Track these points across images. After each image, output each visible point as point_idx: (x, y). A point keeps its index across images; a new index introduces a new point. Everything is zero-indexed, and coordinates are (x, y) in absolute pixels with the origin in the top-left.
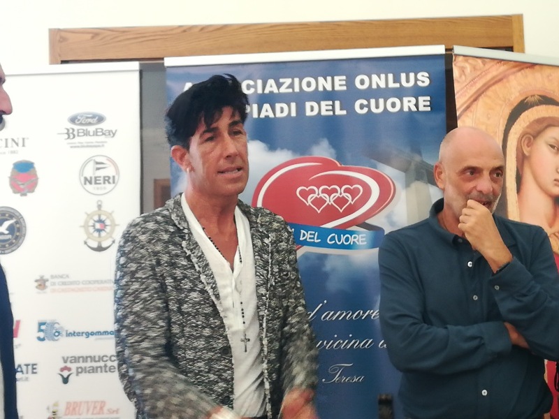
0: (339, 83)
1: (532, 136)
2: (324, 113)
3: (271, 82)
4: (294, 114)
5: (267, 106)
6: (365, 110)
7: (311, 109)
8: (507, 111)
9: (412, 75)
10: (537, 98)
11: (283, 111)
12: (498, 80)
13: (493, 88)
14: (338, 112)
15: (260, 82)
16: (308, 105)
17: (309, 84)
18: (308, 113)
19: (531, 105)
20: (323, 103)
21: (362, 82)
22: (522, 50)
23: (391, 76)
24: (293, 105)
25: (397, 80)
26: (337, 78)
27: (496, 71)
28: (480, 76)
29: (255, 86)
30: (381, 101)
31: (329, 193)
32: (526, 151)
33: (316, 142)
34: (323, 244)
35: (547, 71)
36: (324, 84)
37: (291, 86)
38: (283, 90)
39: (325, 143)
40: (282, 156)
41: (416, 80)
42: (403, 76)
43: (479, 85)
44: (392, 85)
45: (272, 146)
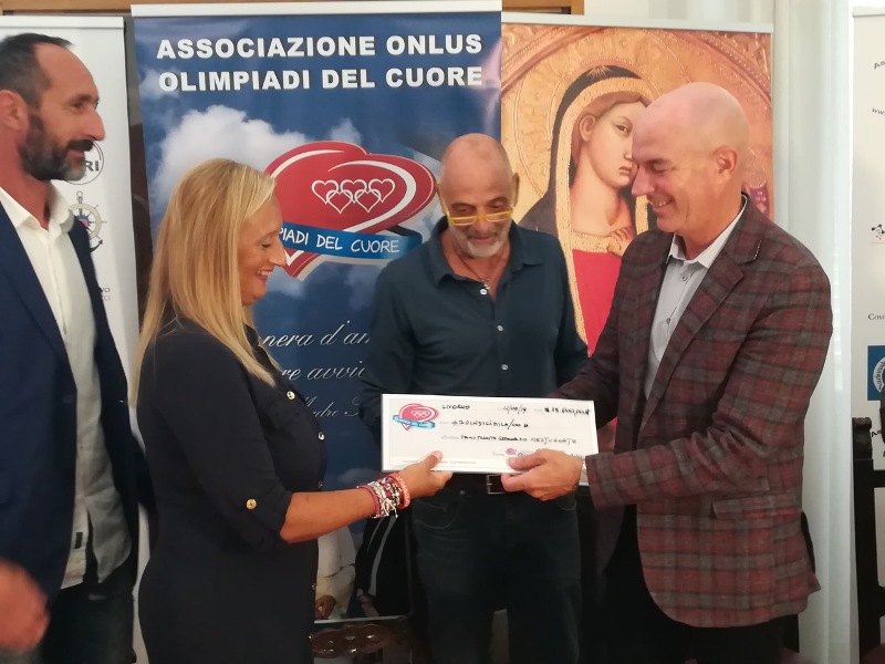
0: (366, 46)
2: (346, 85)
3: (276, 42)
4: (306, 85)
5: (271, 74)
6: (400, 82)
7: (329, 79)
9: (459, 38)
10: (604, 69)
11: (292, 80)
12: (560, 47)
13: (550, 60)
14: (365, 84)
15: (261, 42)
16: (325, 73)
17: (325, 46)
18: (326, 85)
20: (345, 73)
21: (396, 45)
22: (582, 13)
23: (432, 39)
24: (306, 74)
25: (440, 43)
26: (363, 40)
27: (547, 41)
28: (528, 48)
29: (255, 47)
30: (420, 71)
31: (353, 188)
32: (585, 135)
33: (337, 124)
34: (346, 253)
35: (622, 35)
36: (347, 46)
37: (303, 48)
38: (292, 53)
39: (348, 125)
40: (292, 141)
41: (465, 44)
42: (448, 39)
43: (526, 59)
44: (433, 50)
45: (279, 127)
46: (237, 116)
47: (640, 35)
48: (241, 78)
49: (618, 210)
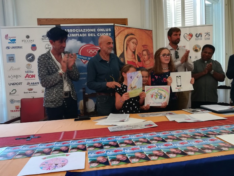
0: (94, 30)
1: (129, 41)
2: (92, 36)
3: (81, 30)
4: (86, 36)
5: (81, 34)
6: (99, 35)
7: (89, 35)
8: (125, 36)
9: (108, 29)
11: (84, 35)
12: (123, 30)
13: (123, 32)
14: (94, 36)
15: (79, 30)
16: (89, 34)
17: (89, 30)
18: (89, 36)
19: (129, 35)
20: (91, 34)
21: (99, 30)
22: (127, 25)
23: (104, 29)
24: (86, 34)
25: (105, 30)
26: (94, 29)
27: (122, 29)
28: (120, 30)
29: (78, 30)
30: (102, 34)
31: (93, 51)
32: (128, 43)
33: (90, 41)
35: (132, 29)
36: (92, 30)
37: (85, 30)
38: (84, 31)
39: (92, 42)
40: (84, 44)
41: (109, 30)
42: (106, 29)
43: (119, 31)
44: (104, 31)
45: (82, 42)
46: (76, 40)
47: (135, 29)
48: (76, 35)
49: (133, 55)
